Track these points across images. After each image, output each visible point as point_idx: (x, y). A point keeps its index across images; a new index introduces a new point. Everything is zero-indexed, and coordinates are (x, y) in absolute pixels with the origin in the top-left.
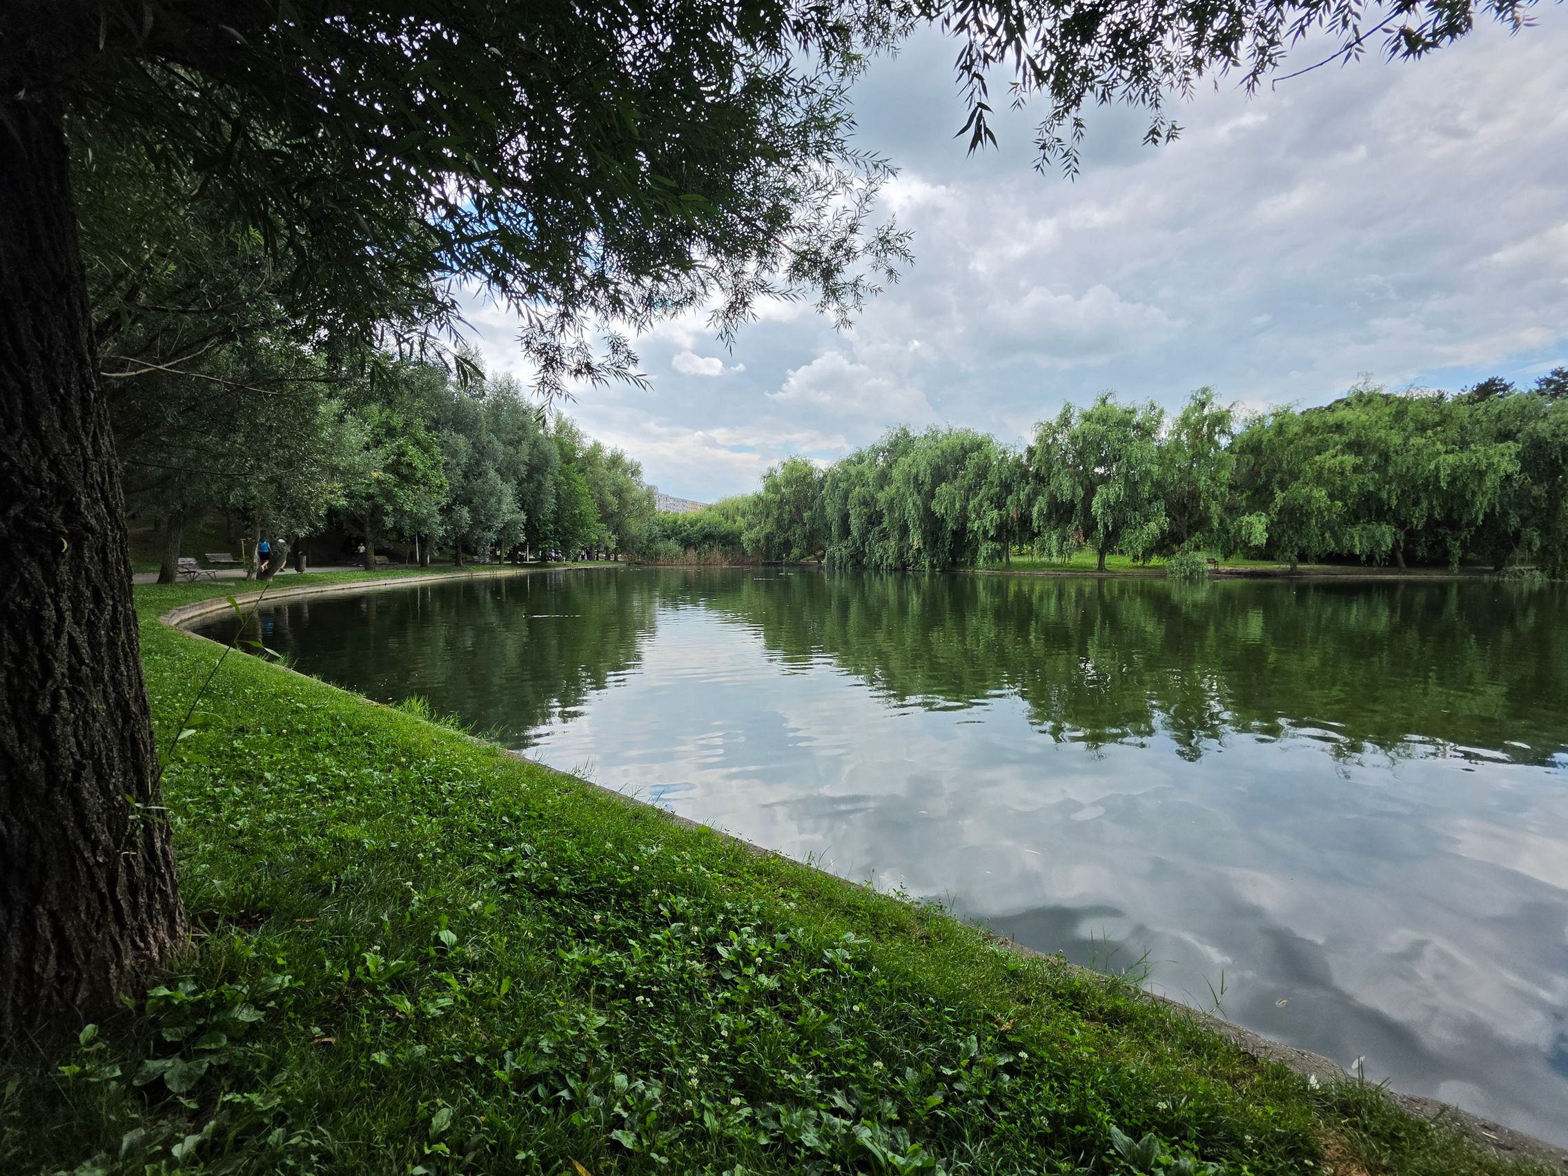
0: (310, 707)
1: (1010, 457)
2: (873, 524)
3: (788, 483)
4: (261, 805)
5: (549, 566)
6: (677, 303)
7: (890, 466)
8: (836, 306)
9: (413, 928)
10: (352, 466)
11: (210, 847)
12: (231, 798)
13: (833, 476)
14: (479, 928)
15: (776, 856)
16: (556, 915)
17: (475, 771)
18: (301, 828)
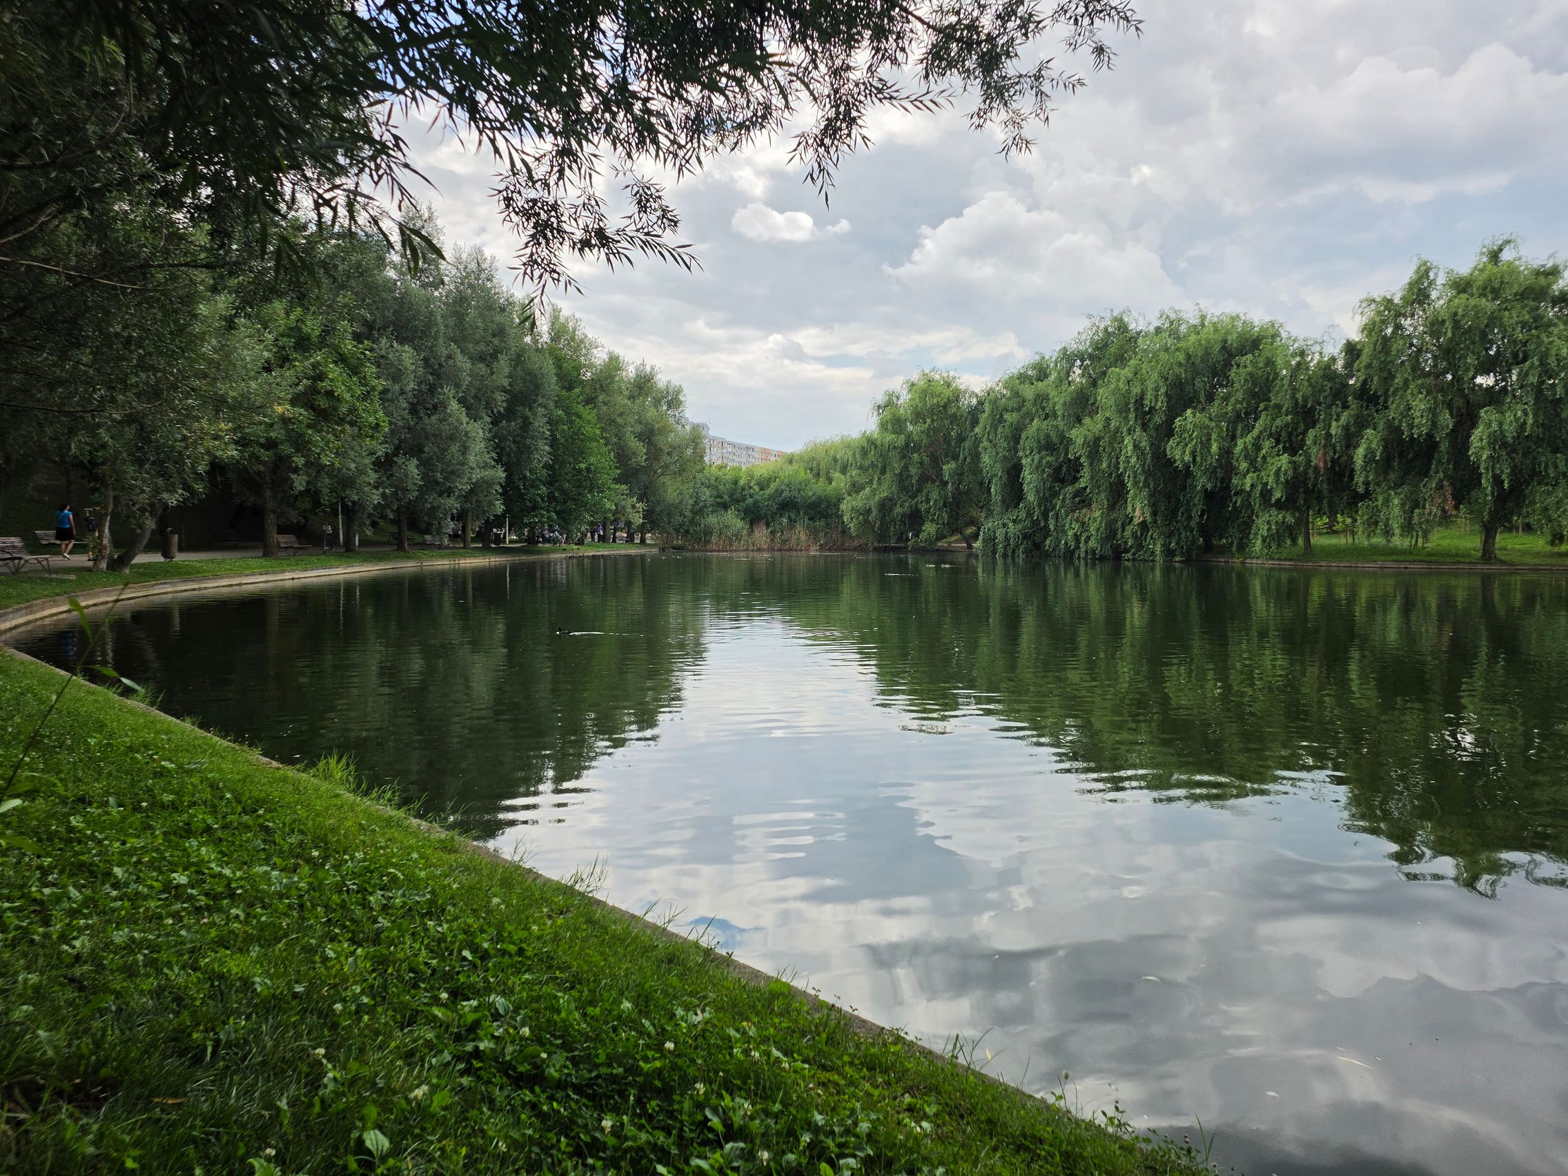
0: (180, 767)
1: (1313, 361)
2: (1063, 481)
3: (918, 416)
4: (109, 918)
5: (540, 552)
6: (740, 126)
7: (1094, 384)
8: (1004, 115)
9: (325, 1123)
10: (245, 396)
11: (34, 978)
12: (66, 905)
13: (994, 402)
14: (423, 1129)
15: (898, 1039)
16: (542, 1116)
17: (423, 874)
18: (164, 956)
